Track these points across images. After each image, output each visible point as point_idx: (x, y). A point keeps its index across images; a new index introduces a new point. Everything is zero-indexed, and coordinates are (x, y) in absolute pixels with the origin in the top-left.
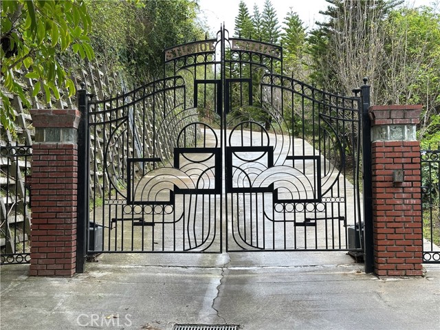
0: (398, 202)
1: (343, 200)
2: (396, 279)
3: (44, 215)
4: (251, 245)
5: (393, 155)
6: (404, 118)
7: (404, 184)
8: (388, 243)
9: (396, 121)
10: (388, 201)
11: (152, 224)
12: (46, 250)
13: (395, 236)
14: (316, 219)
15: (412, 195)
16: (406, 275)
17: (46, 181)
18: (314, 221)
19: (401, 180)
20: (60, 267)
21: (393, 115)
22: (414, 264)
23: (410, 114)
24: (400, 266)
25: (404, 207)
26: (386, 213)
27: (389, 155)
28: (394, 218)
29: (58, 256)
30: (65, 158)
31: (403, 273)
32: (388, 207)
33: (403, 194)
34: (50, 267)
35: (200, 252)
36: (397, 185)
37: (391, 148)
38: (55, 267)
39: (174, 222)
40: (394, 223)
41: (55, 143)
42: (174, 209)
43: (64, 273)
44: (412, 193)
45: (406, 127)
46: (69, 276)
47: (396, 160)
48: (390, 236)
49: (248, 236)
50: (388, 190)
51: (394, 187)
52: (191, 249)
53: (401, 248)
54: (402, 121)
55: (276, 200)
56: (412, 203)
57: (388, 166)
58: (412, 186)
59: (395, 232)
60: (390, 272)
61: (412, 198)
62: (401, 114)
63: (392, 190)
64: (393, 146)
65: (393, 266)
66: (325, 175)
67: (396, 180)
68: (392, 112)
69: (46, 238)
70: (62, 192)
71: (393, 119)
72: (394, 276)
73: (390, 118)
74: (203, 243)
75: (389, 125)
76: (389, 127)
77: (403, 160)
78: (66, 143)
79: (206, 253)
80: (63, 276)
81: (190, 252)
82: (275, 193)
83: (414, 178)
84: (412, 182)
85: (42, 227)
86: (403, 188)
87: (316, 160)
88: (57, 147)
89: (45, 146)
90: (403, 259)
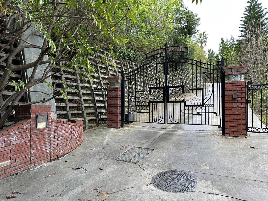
0: (235, 106)
1: (213, 105)
2: (232, 138)
3: (111, 109)
4: (176, 122)
5: (233, 87)
6: (238, 71)
7: (238, 99)
8: (230, 123)
9: (234, 73)
10: (230, 106)
11: (143, 113)
12: (111, 120)
13: (233, 120)
14: (201, 113)
15: (241, 104)
16: (237, 136)
17: (111, 99)
18: (200, 114)
19: (236, 97)
20: (115, 125)
21: (233, 70)
22: (242, 132)
23: (240, 70)
24: (235, 133)
25: (238, 108)
26: (229, 111)
27: (231, 87)
28: (233, 113)
29: (114, 122)
30: (116, 91)
31: (237, 135)
32: (230, 109)
33: (237, 103)
34: (112, 125)
35: (157, 123)
36: (234, 99)
37: (232, 84)
38: (114, 125)
39: (149, 113)
40: (233, 115)
41: (114, 87)
42: (149, 108)
43: (116, 127)
44: (241, 103)
45: (239, 75)
46: (117, 128)
47: (234, 89)
48: (231, 120)
49: (175, 118)
50: (231, 101)
51: (233, 100)
52: (155, 122)
53: (235, 125)
54: (237, 73)
55: (185, 105)
56: (241, 107)
57: (230, 92)
58: (241, 100)
59: (233, 119)
60: (230, 135)
61: (241, 105)
62: (236, 70)
63: (232, 101)
64: (233, 83)
65: (232, 132)
66: (205, 96)
67: (234, 97)
68: (232, 69)
69: (111, 116)
70: (115, 102)
71: (233, 72)
72: (232, 136)
73: (231, 72)
74: (159, 120)
75: (231, 74)
76: (231, 76)
77: (237, 89)
78: (116, 87)
79: (160, 123)
80: (116, 128)
81: (154, 123)
82: (185, 103)
83: (242, 96)
84: (241, 98)
85: (110, 113)
86: (237, 100)
87: (202, 90)
88: (114, 88)
89: (111, 88)
90: (237, 130)
